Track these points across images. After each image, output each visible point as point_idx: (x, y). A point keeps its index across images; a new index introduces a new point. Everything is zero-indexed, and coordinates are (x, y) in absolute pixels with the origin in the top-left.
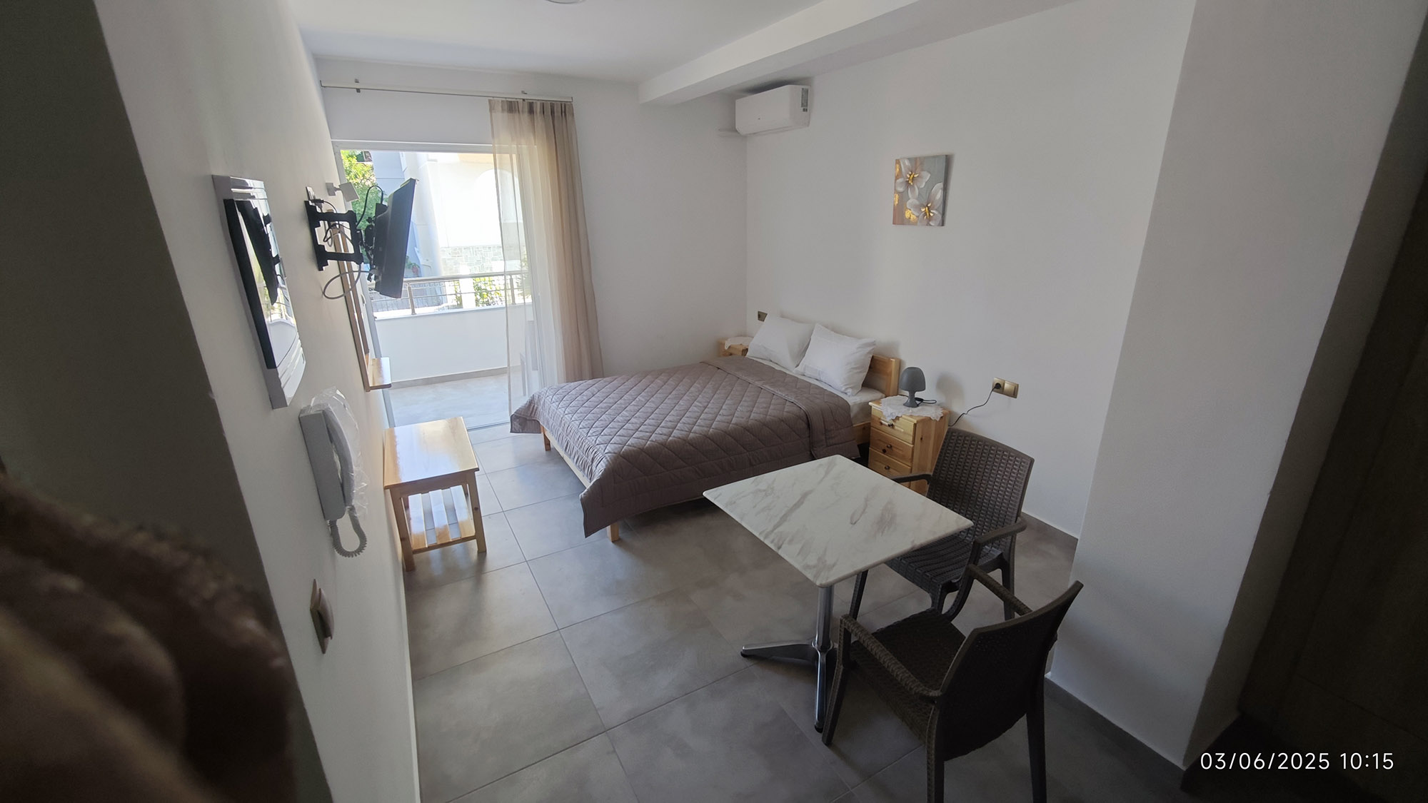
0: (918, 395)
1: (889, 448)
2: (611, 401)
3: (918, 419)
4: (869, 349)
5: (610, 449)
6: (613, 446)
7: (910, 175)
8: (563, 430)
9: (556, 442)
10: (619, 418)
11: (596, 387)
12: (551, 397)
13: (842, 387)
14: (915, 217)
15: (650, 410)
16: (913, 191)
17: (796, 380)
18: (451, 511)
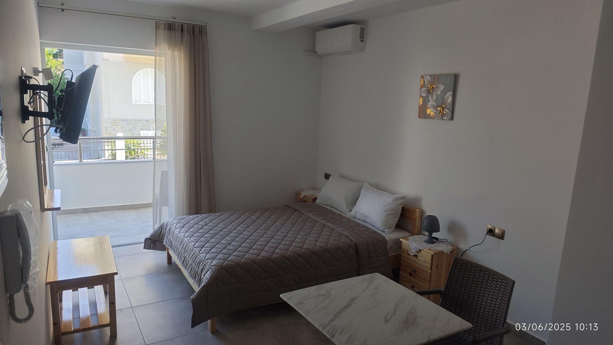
0: (434, 235)
1: (414, 272)
2: (219, 229)
3: (435, 252)
4: (400, 201)
5: (215, 263)
6: (217, 261)
7: (431, 86)
8: (182, 249)
9: (177, 257)
10: (223, 241)
11: (208, 219)
12: (175, 225)
13: (381, 227)
14: (433, 114)
15: (246, 237)
16: (432, 96)
17: (349, 220)
18: (93, 305)
